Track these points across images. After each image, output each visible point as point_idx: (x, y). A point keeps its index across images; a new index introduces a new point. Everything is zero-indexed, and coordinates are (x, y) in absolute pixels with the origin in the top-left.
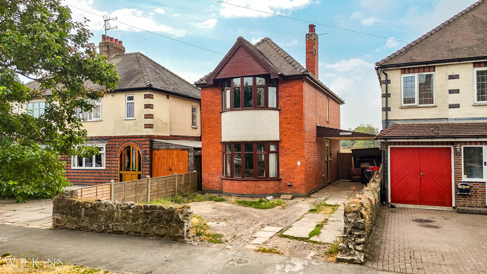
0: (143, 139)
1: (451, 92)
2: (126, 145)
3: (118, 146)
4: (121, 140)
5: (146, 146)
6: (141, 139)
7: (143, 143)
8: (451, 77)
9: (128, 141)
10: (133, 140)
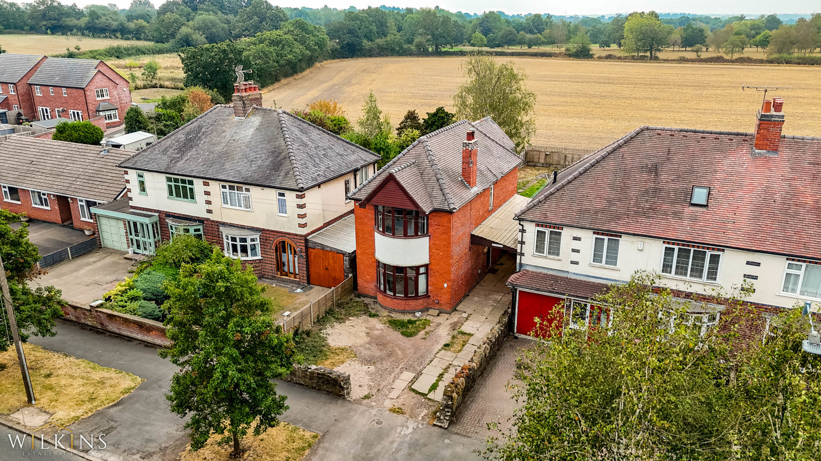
0: (298, 237)
1: (573, 251)
2: (281, 239)
3: (273, 239)
4: (273, 233)
5: (302, 244)
6: (295, 237)
7: (299, 241)
8: (575, 239)
9: (282, 236)
10: (287, 236)
